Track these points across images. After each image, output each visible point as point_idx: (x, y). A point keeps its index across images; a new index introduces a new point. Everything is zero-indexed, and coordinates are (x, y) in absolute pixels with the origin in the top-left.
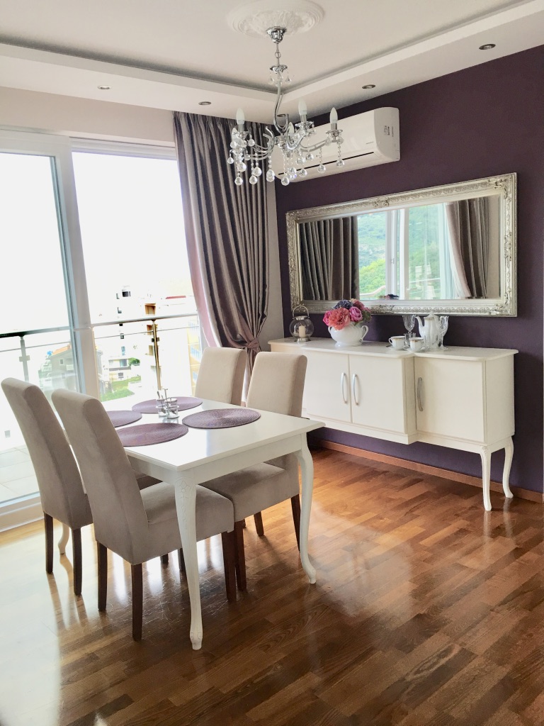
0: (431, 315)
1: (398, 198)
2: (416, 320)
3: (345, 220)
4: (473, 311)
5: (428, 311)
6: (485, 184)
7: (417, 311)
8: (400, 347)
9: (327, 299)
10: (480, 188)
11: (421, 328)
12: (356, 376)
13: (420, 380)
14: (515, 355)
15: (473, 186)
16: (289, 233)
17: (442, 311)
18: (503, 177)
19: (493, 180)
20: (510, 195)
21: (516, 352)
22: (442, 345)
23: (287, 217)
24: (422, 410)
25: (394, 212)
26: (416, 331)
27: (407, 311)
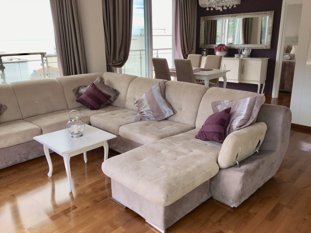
0: (246, 48)
1: (239, 15)
2: (242, 50)
3: (214, 20)
4: (258, 48)
5: (245, 47)
6: (265, 13)
7: (242, 47)
8: (237, 57)
9: (208, 44)
10: (264, 14)
11: (243, 52)
12: (224, 65)
13: (243, 66)
14: (268, 59)
15: (262, 13)
16: (201, 23)
17: (249, 47)
18: (271, 12)
19: (268, 12)
20: (272, 17)
21: (269, 58)
22: (249, 57)
23: (201, 18)
24: (243, 74)
25: (224, 20)
26: (241, 53)
27: (239, 47)
